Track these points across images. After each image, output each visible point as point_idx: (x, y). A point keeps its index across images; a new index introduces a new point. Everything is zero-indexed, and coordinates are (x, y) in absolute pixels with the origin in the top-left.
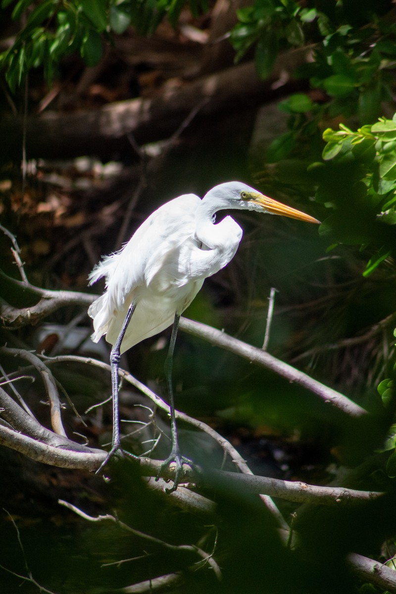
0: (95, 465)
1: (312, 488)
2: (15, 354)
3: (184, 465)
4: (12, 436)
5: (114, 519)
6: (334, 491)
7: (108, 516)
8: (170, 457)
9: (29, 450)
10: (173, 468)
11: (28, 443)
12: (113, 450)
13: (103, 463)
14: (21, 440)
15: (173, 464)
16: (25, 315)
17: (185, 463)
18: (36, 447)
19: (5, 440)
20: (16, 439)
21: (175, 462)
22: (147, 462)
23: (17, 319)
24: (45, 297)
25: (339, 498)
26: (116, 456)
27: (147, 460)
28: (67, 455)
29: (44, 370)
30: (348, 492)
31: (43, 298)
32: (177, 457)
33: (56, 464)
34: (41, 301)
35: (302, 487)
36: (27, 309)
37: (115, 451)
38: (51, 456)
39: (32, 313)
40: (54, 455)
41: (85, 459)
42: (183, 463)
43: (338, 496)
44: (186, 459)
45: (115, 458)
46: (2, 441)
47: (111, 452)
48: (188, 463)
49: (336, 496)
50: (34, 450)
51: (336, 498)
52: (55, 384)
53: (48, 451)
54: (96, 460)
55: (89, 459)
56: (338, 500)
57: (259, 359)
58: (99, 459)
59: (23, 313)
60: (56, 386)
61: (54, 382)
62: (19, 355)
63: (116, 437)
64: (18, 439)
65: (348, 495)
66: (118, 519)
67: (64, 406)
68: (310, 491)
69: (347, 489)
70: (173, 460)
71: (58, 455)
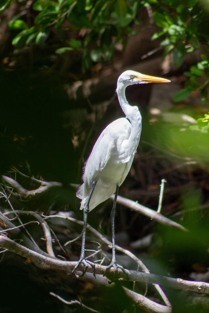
0: (71, 268)
1: (185, 282)
2: (27, 214)
3: (118, 269)
4: (28, 251)
5: (79, 303)
6: (197, 284)
7: (76, 301)
8: (111, 265)
9: (37, 259)
10: (112, 270)
11: (36, 256)
12: (81, 260)
13: (76, 267)
14: (33, 254)
15: (112, 268)
16: (32, 194)
17: (119, 268)
18: (40, 258)
19: (24, 253)
20: (30, 253)
21: (114, 267)
22: (98, 266)
23: (28, 196)
24: (42, 184)
25: (200, 287)
26: (82, 263)
27: (98, 265)
28: (57, 262)
29: (43, 222)
30: (205, 284)
31: (42, 185)
32: (114, 265)
33: (51, 267)
34: (40, 187)
35: (181, 281)
36: (34, 191)
37: (82, 260)
38: (48, 263)
39: (36, 193)
40: (50, 262)
41: (66, 264)
42: (118, 268)
43: (199, 286)
44: (119, 266)
45: (82, 264)
46: (23, 254)
47: (80, 261)
48: (120, 268)
49: (198, 286)
50: (39, 259)
51: (198, 287)
52: (49, 229)
53: (46, 260)
54: (72, 265)
55: (68, 264)
56: (200, 288)
57: (156, 218)
58: (73, 264)
59: (31, 193)
60: (49, 231)
61: (48, 228)
62: (29, 214)
63: (83, 253)
64: (31, 253)
65: (205, 286)
66: (81, 303)
67: (54, 241)
68: (185, 284)
69: (204, 283)
70: (112, 266)
71: (52, 262)
